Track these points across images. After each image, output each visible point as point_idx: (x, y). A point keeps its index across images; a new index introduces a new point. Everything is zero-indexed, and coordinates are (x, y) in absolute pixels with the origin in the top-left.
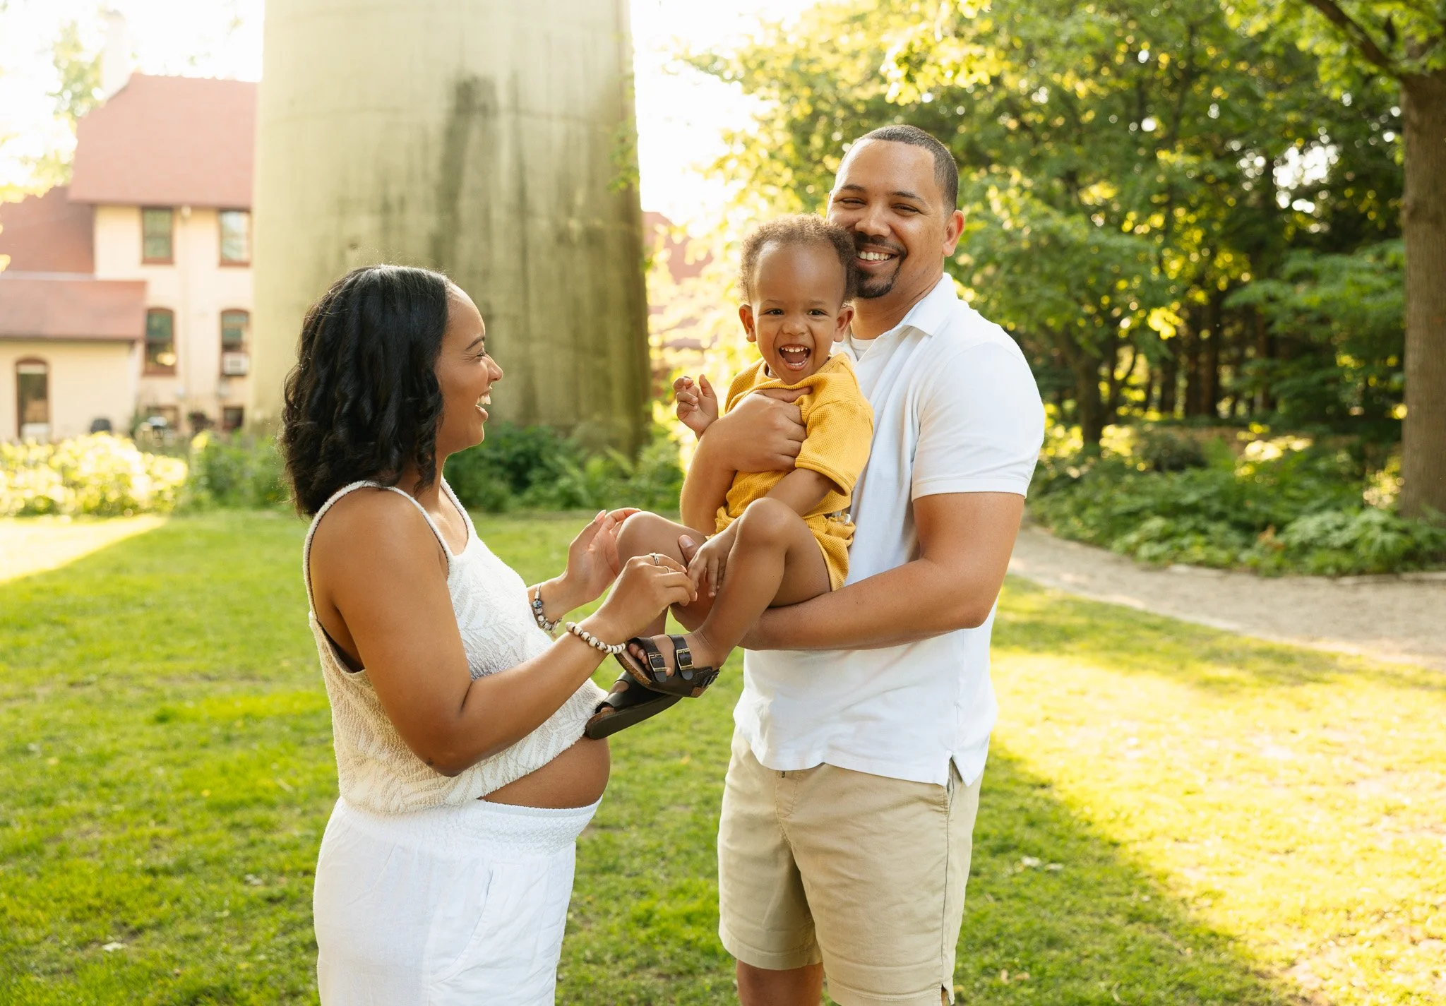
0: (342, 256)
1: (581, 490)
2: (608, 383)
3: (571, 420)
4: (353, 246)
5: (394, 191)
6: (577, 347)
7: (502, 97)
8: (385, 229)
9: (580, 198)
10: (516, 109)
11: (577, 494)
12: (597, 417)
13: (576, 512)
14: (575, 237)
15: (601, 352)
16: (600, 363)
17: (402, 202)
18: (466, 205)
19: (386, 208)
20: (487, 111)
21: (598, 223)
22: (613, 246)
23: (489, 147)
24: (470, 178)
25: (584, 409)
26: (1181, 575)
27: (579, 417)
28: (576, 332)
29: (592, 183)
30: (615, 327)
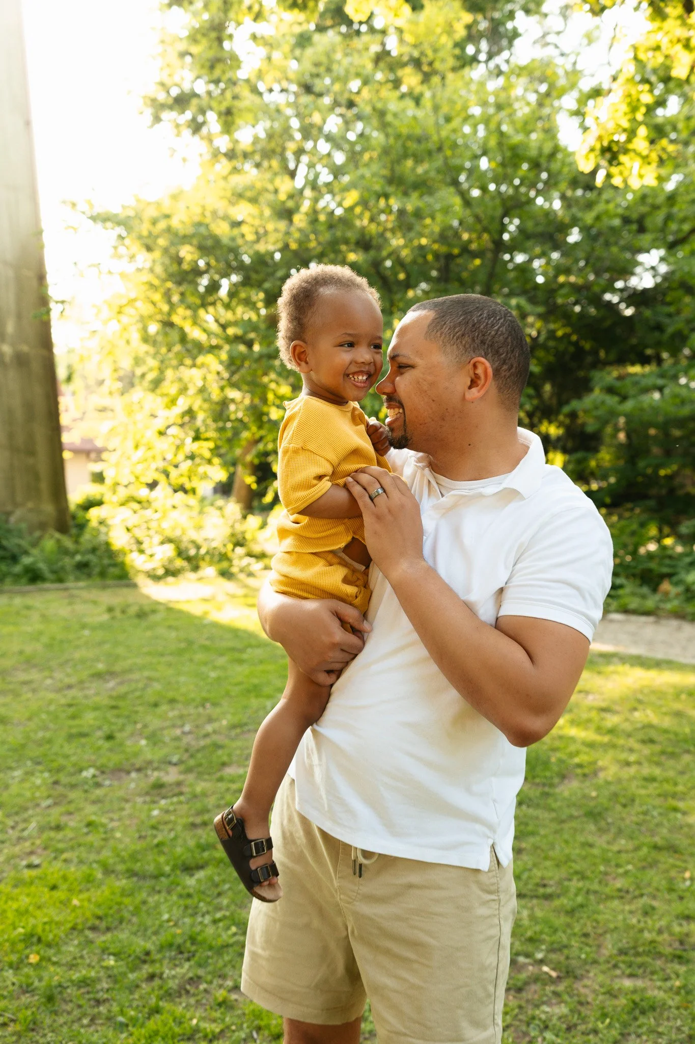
1: (42, 566)
2: (37, 477)
3: (9, 508)
6: (13, 449)
9: (10, 328)
11: (40, 569)
12: (30, 505)
13: (41, 585)
14: (7, 359)
15: (31, 452)
16: (31, 461)
21: (25, 348)
22: (36, 367)
25: (19, 498)
26: (619, 621)
27: (16, 505)
28: (11, 436)
29: (19, 317)
30: (40, 432)
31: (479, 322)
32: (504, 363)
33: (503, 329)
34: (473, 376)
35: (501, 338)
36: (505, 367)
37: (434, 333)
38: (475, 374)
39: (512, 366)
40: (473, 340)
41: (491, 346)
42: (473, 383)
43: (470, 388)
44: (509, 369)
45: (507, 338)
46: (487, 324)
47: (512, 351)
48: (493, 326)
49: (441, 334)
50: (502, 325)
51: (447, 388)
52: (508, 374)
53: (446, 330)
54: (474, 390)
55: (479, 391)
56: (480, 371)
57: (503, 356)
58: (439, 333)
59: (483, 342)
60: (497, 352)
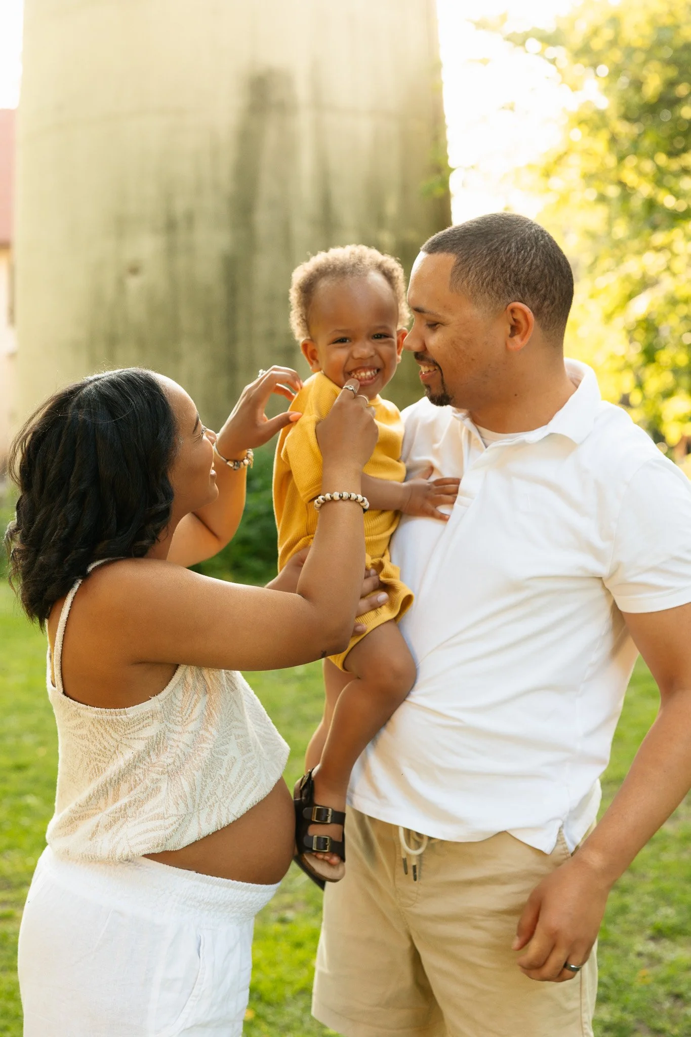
0: (121, 284)
4: (134, 270)
5: (180, 206)
7: (302, 91)
8: (171, 251)
9: (392, 207)
10: (319, 104)
17: (190, 219)
18: (263, 219)
19: (171, 226)
20: (286, 108)
23: (288, 151)
24: (267, 187)
29: (405, 189)
31: (508, 260)
32: (545, 298)
33: (537, 261)
34: (513, 322)
35: (537, 272)
36: (547, 303)
37: (459, 283)
38: (515, 320)
39: (554, 298)
40: (506, 283)
41: (527, 284)
42: (515, 329)
43: (512, 336)
44: (552, 303)
45: (543, 270)
46: (518, 260)
47: (552, 282)
48: (525, 261)
49: (468, 283)
50: (536, 255)
51: (486, 343)
52: (551, 309)
53: (472, 277)
54: (517, 338)
55: (522, 339)
56: (519, 316)
57: (542, 292)
58: (465, 283)
59: (517, 283)
60: (535, 289)
